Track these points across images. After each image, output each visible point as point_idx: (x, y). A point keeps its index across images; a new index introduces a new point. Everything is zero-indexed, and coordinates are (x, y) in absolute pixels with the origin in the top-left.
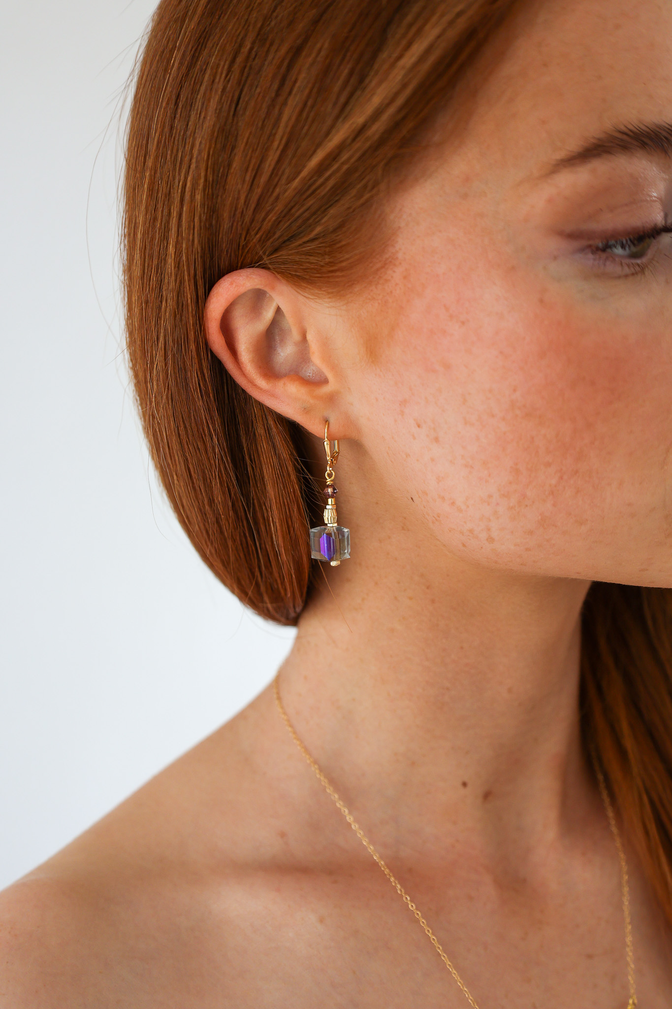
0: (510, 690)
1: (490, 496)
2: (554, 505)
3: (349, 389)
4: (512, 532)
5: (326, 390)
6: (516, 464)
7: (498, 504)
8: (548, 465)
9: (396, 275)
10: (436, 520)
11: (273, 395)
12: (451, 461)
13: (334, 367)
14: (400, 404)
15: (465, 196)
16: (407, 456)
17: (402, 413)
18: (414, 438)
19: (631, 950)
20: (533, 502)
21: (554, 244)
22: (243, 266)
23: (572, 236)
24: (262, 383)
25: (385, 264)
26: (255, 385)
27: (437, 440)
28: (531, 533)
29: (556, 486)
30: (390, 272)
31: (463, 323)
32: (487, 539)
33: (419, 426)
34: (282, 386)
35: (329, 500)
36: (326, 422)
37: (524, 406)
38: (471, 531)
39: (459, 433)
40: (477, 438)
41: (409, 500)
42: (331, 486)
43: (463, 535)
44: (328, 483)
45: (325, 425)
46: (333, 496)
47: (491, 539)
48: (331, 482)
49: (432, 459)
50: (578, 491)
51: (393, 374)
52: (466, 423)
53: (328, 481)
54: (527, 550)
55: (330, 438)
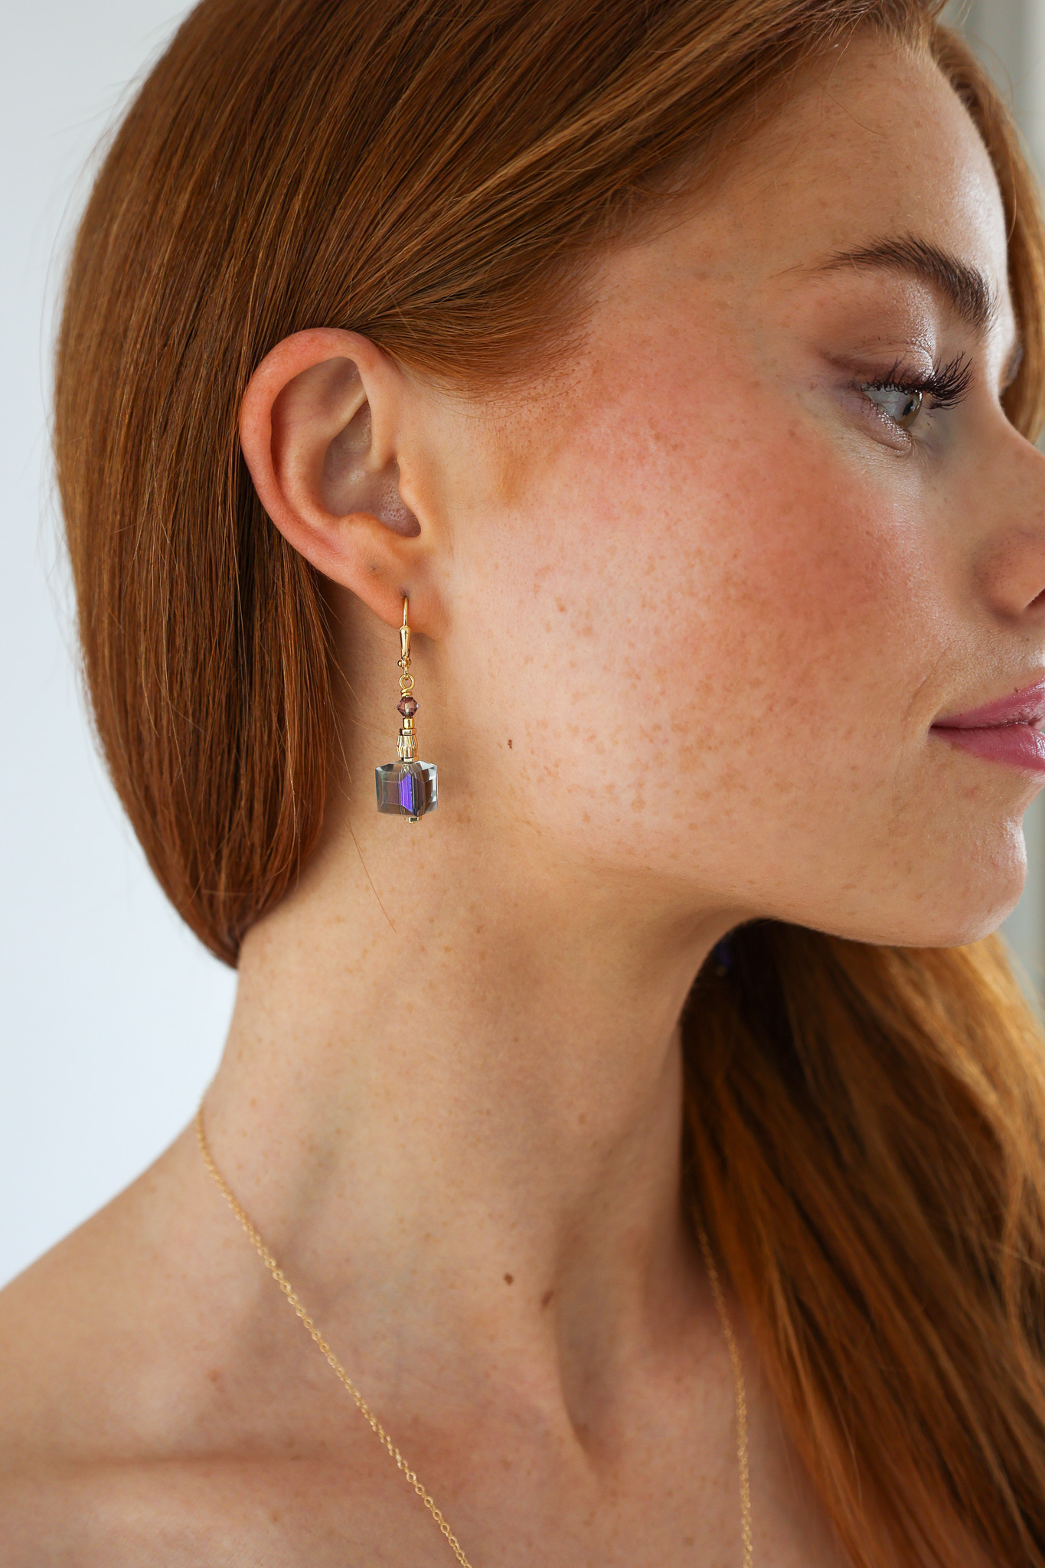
0: (582, 1119)
1: (658, 727)
2: (750, 753)
3: (452, 548)
4: (677, 792)
5: (410, 544)
6: (709, 677)
7: (666, 741)
8: (756, 683)
9: (579, 371)
10: (550, 773)
11: (323, 542)
12: (605, 668)
13: (437, 510)
14: (536, 574)
15: (703, 276)
16: (526, 662)
17: (536, 589)
18: (548, 629)
19: (747, 1523)
20: (722, 743)
21: (811, 368)
22: (332, 324)
23: (838, 363)
24: (312, 517)
25: (566, 349)
26: (297, 520)
27: (588, 631)
28: (706, 795)
29: (759, 721)
30: (570, 363)
31: (675, 447)
32: (633, 804)
33: (562, 609)
34: (344, 526)
35: (406, 721)
36: (404, 597)
37: (744, 583)
38: (610, 788)
39: (629, 621)
40: (657, 631)
41: (501, 747)
42: (410, 699)
43: (593, 797)
44: (404, 695)
45: (404, 603)
46: (411, 715)
47: (639, 804)
48: (409, 694)
49: (573, 665)
50: (789, 734)
51: (536, 525)
52: (644, 606)
53: (403, 691)
54: (692, 827)
55: (409, 624)
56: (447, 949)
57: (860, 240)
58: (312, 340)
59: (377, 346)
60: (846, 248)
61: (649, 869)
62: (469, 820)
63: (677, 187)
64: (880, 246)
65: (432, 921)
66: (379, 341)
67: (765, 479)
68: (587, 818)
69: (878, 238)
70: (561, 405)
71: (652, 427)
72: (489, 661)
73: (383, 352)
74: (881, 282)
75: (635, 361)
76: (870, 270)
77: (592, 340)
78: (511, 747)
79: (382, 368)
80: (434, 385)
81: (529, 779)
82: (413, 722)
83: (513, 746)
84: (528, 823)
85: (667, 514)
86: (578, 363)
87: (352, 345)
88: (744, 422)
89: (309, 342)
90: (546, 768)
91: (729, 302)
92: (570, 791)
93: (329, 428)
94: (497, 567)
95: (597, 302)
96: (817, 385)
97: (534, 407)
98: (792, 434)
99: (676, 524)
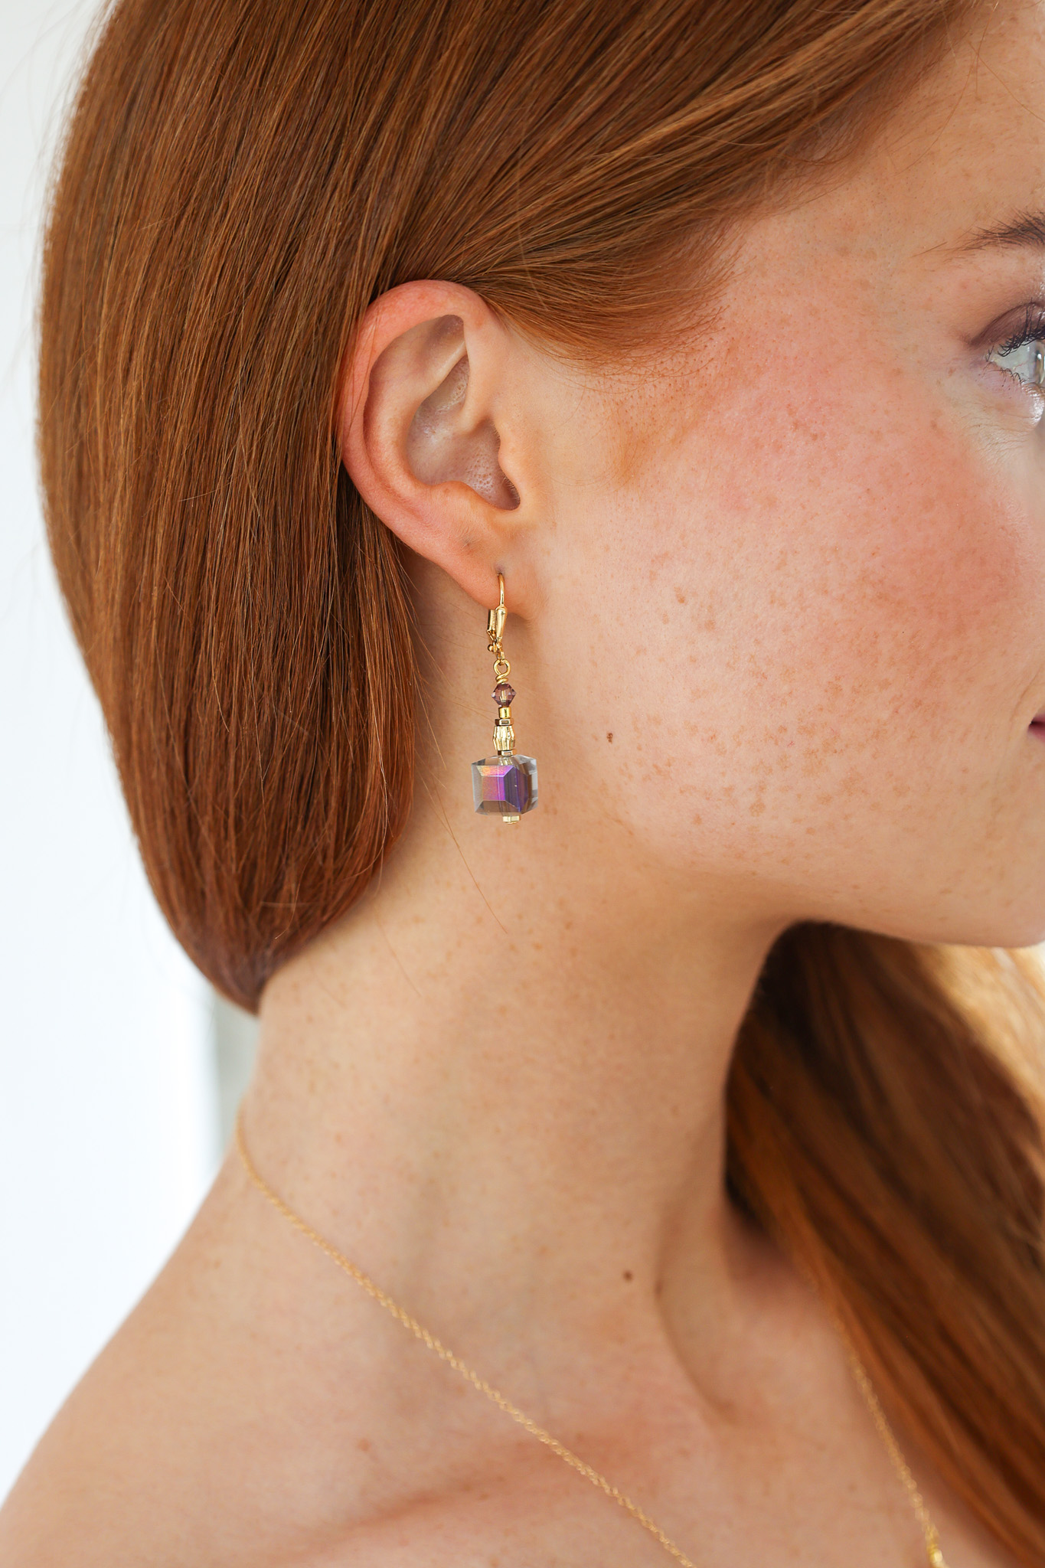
1: (783, 729)
2: (874, 756)
3: (555, 524)
4: (799, 796)
5: (509, 518)
6: (838, 678)
7: (792, 743)
8: (885, 685)
9: (715, 344)
10: (659, 772)
12: (728, 664)
13: (541, 482)
14: (653, 561)
15: (844, 252)
16: (638, 652)
17: (653, 576)
18: (666, 621)
20: (847, 746)
21: (951, 351)
22: (437, 276)
24: (402, 484)
25: (698, 324)
26: (387, 487)
27: (710, 625)
28: (827, 799)
29: (885, 724)
30: (703, 339)
31: (815, 437)
32: (752, 807)
33: (682, 601)
34: (438, 497)
35: (502, 710)
36: (500, 575)
37: (881, 582)
38: (729, 790)
39: (756, 617)
40: (786, 630)
41: (596, 739)
42: (505, 686)
43: (708, 799)
44: (500, 682)
45: (499, 583)
46: (508, 703)
47: (758, 807)
48: (505, 680)
49: (693, 660)
50: (912, 737)
51: (655, 508)
52: (772, 602)
53: (499, 677)
54: (810, 831)
55: (506, 605)
56: (538, 947)
57: (1001, 216)
58: (422, 297)
59: (487, 302)
60: (988, 225)
61: (754, 874)
62: (555, 812)
63: (820, 155)
64: (1022, 221)
65: (520, 917)
66: (492, 298)
67: (908, 474)
68: (698, 820)
69: (1019, 211)
70: (690, 383)
71: (791, 413)
72: (592, 648)
73: (493, 311)
74: (1023, 260)
75: (774, 341)
76: (1013, 249)
77: (727, 315)
78: (610, 741)
79: (490, 326)
80: (547, 349)
81: (630, 777)
82: (510, 711)
83: (613, 739)
84: (619, 821)
85: (804, 507)
86: (711, 339)
87: (463, 302)
88: (887, 412)
89: (419, 298)
90: (656, 766)
91: (871, 281)
92: (681, 792)
93: (423, 388)
94: (607, 549)
95: (733, 273)
96: (955, 369)
97: (660, 383)
98: (934, 426)
99: (812, 518)
